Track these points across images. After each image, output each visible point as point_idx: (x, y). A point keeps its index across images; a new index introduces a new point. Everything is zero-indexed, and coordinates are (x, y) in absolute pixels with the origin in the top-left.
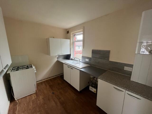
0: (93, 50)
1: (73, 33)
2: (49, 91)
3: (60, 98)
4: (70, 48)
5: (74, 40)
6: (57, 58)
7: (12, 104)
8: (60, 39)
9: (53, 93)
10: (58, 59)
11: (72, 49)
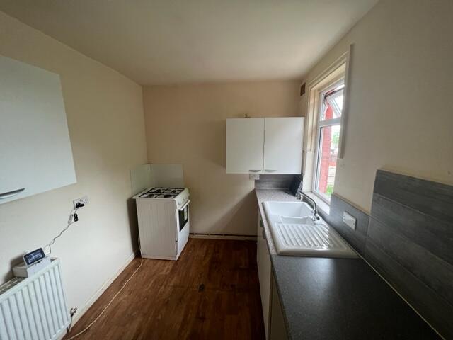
0: (380, 174)
1: (319, 90)
2: (199, 276)
3: (203, 319)
4: (303, 151)
5: (323, 118)
6: (256, 181)
7: (136, 261)
8: (263, 119)
9: (202, 288)
10: (258, 185)
11: (309, 155)
